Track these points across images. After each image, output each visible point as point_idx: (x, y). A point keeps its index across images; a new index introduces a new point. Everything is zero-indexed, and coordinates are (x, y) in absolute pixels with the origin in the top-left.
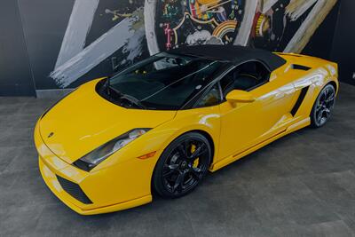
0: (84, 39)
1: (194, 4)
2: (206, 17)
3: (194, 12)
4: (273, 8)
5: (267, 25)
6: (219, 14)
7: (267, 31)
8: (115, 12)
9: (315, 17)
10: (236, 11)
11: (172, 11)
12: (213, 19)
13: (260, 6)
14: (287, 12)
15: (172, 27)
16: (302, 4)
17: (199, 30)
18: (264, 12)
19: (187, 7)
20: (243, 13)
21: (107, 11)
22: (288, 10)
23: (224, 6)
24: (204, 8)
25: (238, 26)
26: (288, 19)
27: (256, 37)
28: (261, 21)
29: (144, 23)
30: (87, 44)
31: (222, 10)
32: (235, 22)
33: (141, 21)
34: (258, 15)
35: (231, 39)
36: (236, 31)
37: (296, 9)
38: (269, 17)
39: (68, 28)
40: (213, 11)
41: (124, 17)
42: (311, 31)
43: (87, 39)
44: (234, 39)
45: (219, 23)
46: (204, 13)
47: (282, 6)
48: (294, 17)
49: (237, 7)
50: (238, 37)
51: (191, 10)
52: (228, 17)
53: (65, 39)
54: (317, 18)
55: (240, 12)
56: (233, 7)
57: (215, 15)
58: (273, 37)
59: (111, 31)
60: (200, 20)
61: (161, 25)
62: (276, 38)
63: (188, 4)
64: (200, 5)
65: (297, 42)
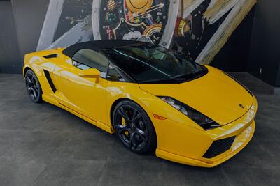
0: (53, 36)
1: (127, 12)
2: (137, 21)
3: (128, 17)
4: (193, 14)
5: (188, 27)
6: (148, 19)
7: (188, 32)
8: (72, 18)
9: (232, 21)
10: (161, 17)
11: (112, 17)
12: (143, 23)
13: (180, 13)
14: (204, 17)
15: (111, 28)
16: (219, 11)
17: (133, 31)
18: (184, 17)
19: (123, 14)
20: (167, 18)
21: (67, 18)
22: (206, 16)
23: (151, 13)
24: (135, 15)
25: (163, 28)
26: (207, 23)
27: (179, 37)
28: (183, 24)
29: (91, 25)
30: (55, 40)
31: (149, 16)
32: (160, 25)
33: (90, 24)
34: (179, 20)
35: (158, 38)
36: (162, 32)
37: (213, 15)
38: (189, 21)
39: (43, 28)
40: (143, 17)
41: (78, 22)
42: (229, 33)
43: (55, 36)
44: (161, 38)
45: (148, 25)
46: (135, 18)
47: (200, 12)
48: (211, 21)
49: (162, 14)
50: (163, 37)
51: (126, 16)
52: (155, 21)
53: (41, 37)
54: (234, 22)
55: (164, 17)
56: (158, 14)
57: (144, 20)
58: (193, 37)
59: (70, 32)
60: (133, 23)
61: (104, 27)
62: (196, 38)
63: (123, 11)
64: (132, 12)
65: (216, 41)
